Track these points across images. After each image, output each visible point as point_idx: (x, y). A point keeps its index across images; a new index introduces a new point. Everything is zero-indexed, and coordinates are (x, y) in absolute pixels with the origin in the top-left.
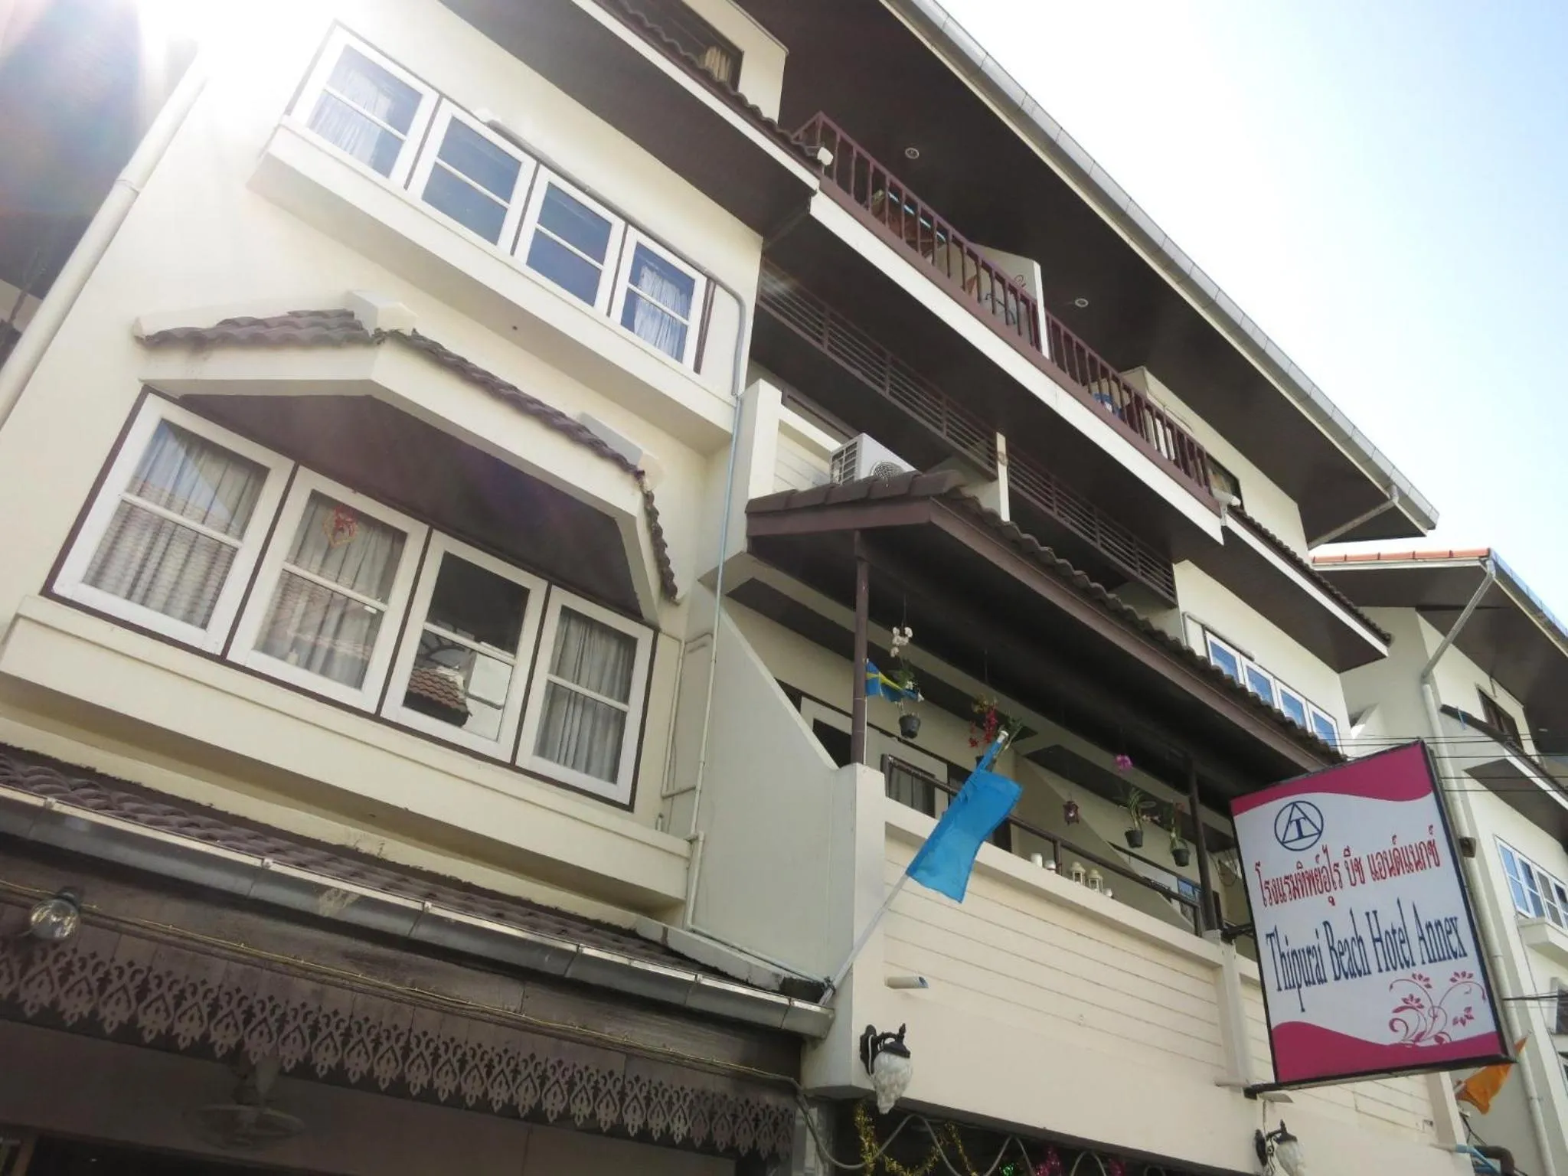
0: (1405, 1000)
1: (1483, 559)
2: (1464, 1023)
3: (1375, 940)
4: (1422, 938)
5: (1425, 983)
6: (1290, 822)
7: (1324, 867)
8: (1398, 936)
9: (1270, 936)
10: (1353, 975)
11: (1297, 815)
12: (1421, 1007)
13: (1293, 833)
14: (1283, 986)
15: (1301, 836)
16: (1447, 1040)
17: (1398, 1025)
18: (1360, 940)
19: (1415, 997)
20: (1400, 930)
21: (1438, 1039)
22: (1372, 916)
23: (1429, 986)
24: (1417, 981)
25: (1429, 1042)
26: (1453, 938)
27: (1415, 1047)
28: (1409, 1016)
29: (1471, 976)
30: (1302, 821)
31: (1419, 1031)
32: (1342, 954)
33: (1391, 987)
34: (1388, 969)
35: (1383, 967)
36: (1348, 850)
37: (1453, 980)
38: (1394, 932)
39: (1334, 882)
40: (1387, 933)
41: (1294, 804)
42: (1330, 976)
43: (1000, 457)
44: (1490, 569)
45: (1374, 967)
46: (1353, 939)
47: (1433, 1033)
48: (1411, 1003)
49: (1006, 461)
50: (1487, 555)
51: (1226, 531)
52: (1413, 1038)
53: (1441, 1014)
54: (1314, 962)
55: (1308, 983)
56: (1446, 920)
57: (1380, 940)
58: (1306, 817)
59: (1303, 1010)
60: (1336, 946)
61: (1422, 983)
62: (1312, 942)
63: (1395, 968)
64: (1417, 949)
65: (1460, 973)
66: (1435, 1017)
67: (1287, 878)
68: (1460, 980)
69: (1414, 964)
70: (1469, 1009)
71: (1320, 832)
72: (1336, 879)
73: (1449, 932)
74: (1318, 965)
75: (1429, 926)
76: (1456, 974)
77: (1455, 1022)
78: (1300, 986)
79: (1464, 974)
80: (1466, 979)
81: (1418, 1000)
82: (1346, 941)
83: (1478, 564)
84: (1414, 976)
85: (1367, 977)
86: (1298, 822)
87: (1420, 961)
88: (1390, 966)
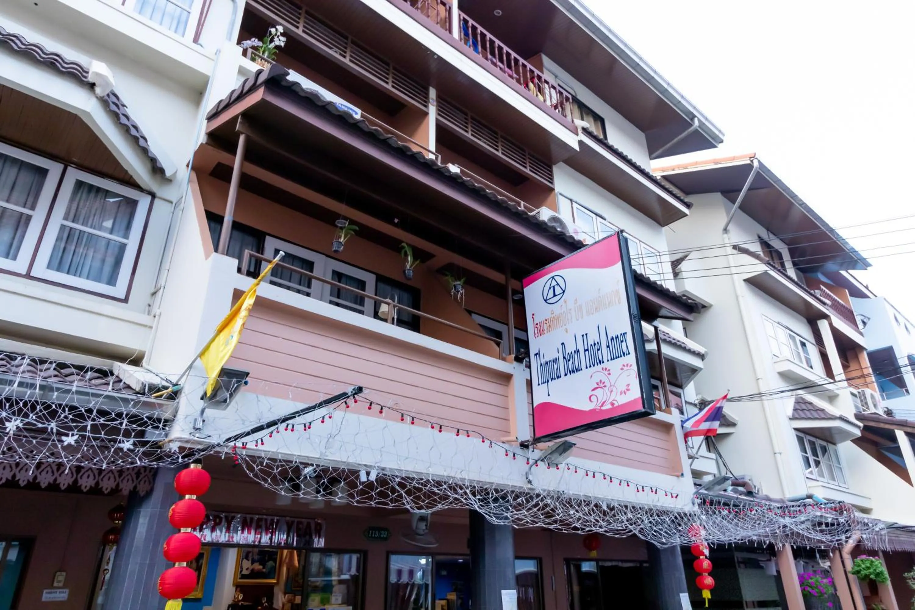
0: (597, 384)
1: (752, 159)
2: (625, 393)
3: (585, 350)
4: (608, 347)
5: (608, 372)
6: (550, 288)
7: (564, 312)
8: (597, 346)
9: (536, 355)
10: (574, 372)
11: (554, 283)
12: (605, 386)
13: (551, 294)
14: (540, 383)
15: (555, 295)
16: (616, 404)
17: (593, 398)
18: (578, 351)
19: (603, 381)
20: (598, 343)
21: (612, 404)
22: (585, 336)
23: (609, 374)
24: (604, 372)
25: (608, 407)
26: (624, 344)
27: (601, 410)
28: (599, 392)
29: (631, 365)
30: (556, 286)
31: (603, 401)
32: (569, 360)
33: (591, 377)
34: (590, 366)
35: (588, 366)
36: (576, 300)
37: (622, 369)
38: (595, 344)
39: (568, 319)
40: (591, 345)
41: (553, 277)
42: (563, 374)
43: (431, 100)
44: (756, 164)
45: (584, 367)
46: (575, 351)
47: (610, 401)
48: (600, 385)
49: (435, 103)
50: (753, 157)
51: (581, 143)
52: (600, 405)
53: (614, 389)
54: (555, 366)
55: (552, 379)
56: (621, 334)
57: (587, 350)
58: (558, 284)
59: (549, 395)
60: (566, 357)
61: (606, 373)
62: (555, 355)
63: (594, 366)
64: (605, 353)
65: (625, 364)
66: (611, 391)
67: (546, 320)
68: (625, 368)
69: (603, 362)
70: (628, 385)
71: (564, 292)
72: (570, 318)
73: (622, 341)
74: (557, 369)
75: (612, 339)
76: (624, 365)
77: (621, 393)
78: (548, 381)
79: (627, 365)
80: (628, 368)
81: (604, 383)
82: (571, 353)
83: (749, 162)
84: (603, 369)
85: (581, 372)
86: (554, 287)
87: (607, 359)
88: (591, 364)
